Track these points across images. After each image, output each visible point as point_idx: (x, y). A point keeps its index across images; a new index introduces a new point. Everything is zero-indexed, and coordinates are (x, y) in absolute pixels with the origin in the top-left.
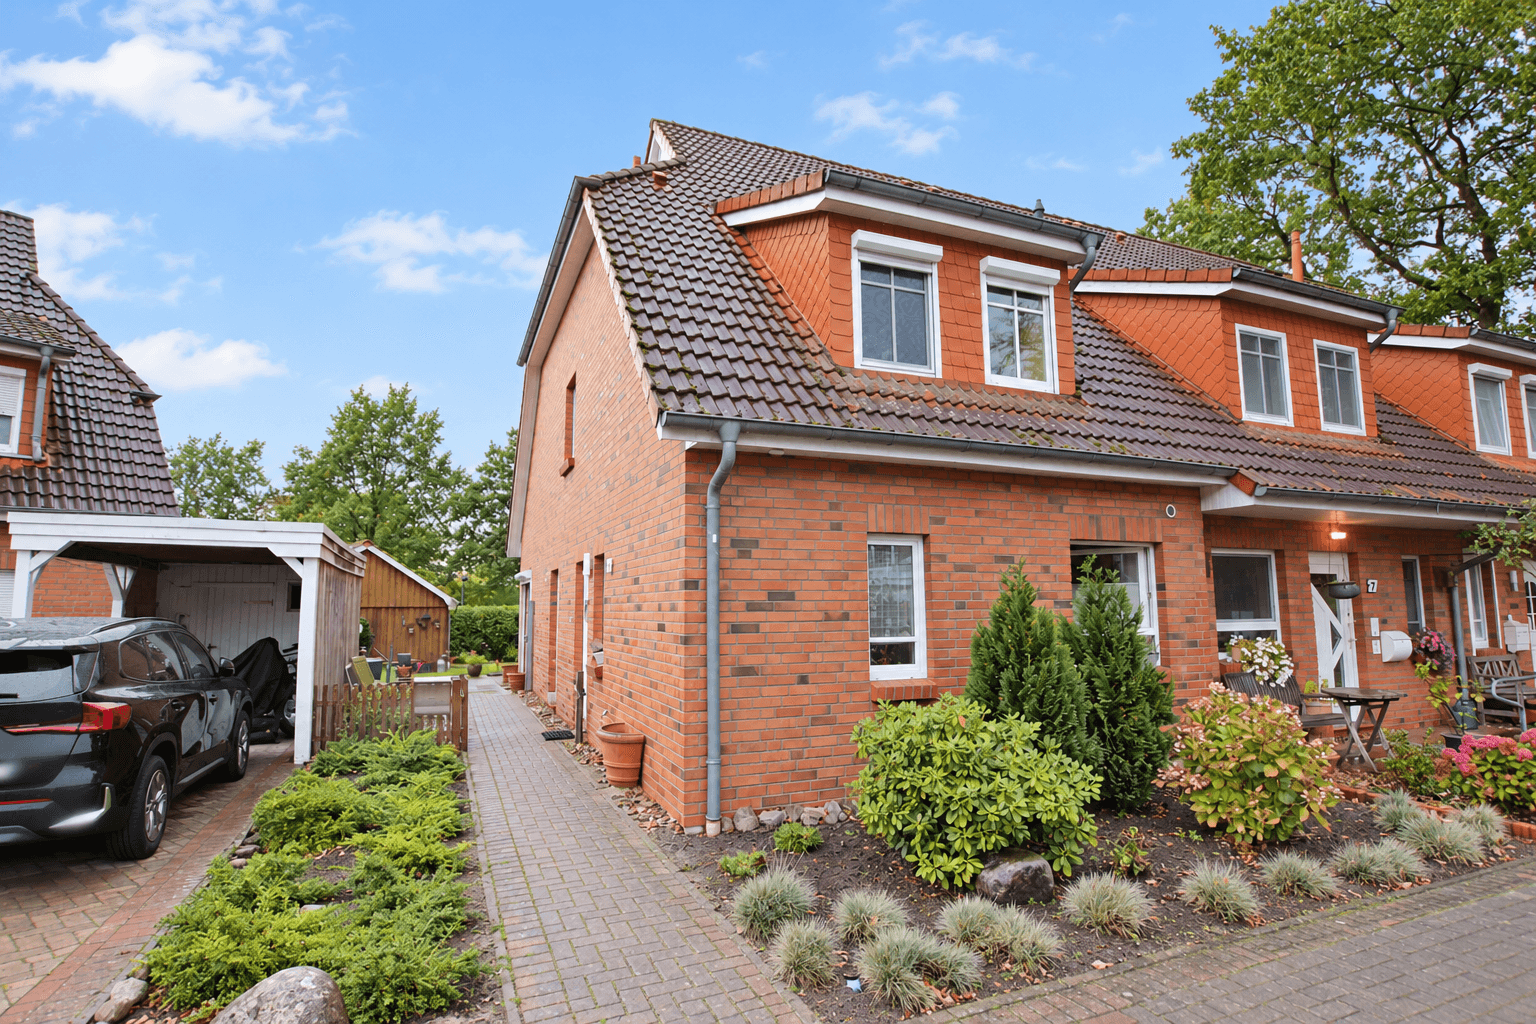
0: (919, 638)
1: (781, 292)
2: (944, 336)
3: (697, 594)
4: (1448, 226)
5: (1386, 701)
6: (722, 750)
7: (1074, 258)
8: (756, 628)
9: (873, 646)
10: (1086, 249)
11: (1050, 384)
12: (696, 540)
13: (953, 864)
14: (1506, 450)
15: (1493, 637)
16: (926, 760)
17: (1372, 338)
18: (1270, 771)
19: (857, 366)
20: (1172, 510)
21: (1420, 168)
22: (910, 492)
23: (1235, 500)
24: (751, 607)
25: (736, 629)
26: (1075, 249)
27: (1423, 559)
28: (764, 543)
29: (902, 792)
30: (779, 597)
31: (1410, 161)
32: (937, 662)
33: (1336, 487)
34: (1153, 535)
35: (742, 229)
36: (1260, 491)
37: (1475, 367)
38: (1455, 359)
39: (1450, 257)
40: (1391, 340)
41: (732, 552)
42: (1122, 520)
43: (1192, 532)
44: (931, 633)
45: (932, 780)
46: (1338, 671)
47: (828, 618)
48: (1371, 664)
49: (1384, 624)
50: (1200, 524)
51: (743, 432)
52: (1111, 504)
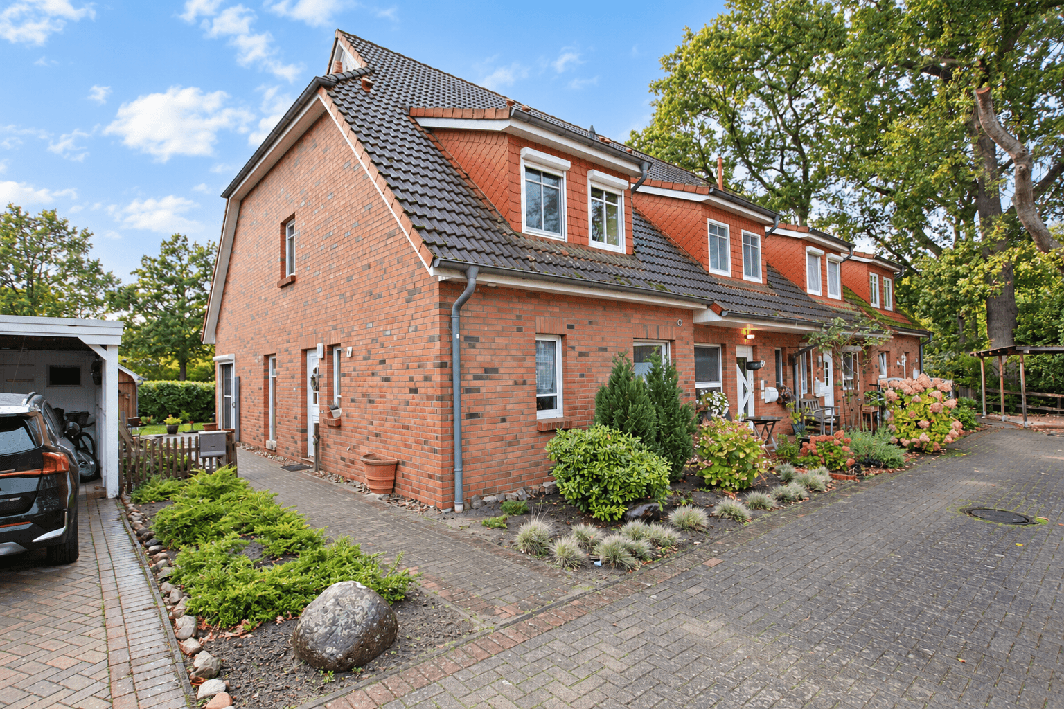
0: (559, 395)
1: (468, 178)
2: (569, 216)
3: (447, 370)
4: (786, 160)
5: (774, 422)
6: (463, 463)
7: (637, 175)
8: (477, 390)
9: (538, 399)
10: (642, 170)
11: (621, 249)
12: (446, 338)
13: (614, 509)
14: (819, 293)
15: (809, 391)
16: (595, 457)
17: (767, 229)
18: (742, 455)
19: (523, 232)
20: (680, 322)
21: (773, 123)
22: (557, 310)
23: (710, 317)
24: (477, 377)
25: (468, 391)
26: (636, 169)
27: (783, 349)
28: (482, 340)
29: (583, 476)
30: (490, 372)
31: (769, 118)
32: (571, 408)
33: (749, 311)
34: (671, 335)
35: (431, 130)
36: (725, 314)
37: (810, 249)
38: (800, 244)
39: (787, 179)
40: (777, 231)
41: (465, 345)
42: (658, 328)
43: (688, 333)
44: (565, 392)
45: (598, 468)
46: (746, 408)
47: (516, 383)
48: (760, 403)
49: (767, 384)
50: (692, 329)
51: (480, 272)
52: (652, 318)
